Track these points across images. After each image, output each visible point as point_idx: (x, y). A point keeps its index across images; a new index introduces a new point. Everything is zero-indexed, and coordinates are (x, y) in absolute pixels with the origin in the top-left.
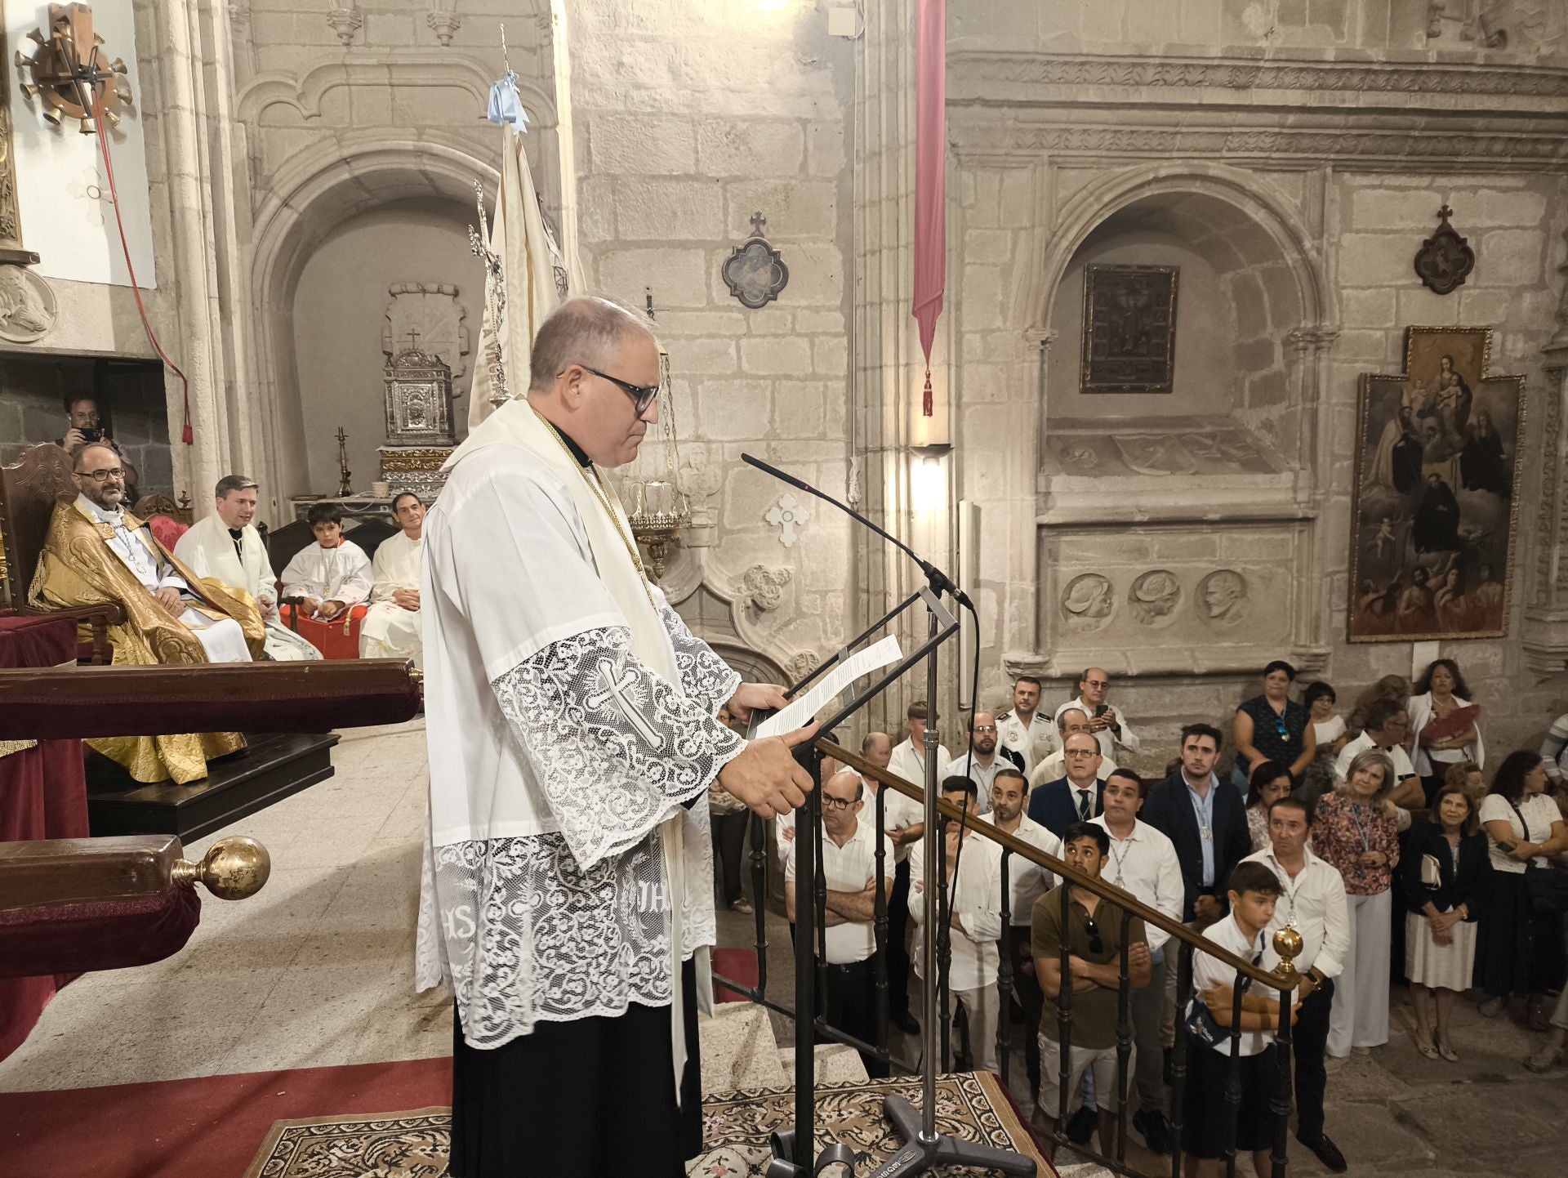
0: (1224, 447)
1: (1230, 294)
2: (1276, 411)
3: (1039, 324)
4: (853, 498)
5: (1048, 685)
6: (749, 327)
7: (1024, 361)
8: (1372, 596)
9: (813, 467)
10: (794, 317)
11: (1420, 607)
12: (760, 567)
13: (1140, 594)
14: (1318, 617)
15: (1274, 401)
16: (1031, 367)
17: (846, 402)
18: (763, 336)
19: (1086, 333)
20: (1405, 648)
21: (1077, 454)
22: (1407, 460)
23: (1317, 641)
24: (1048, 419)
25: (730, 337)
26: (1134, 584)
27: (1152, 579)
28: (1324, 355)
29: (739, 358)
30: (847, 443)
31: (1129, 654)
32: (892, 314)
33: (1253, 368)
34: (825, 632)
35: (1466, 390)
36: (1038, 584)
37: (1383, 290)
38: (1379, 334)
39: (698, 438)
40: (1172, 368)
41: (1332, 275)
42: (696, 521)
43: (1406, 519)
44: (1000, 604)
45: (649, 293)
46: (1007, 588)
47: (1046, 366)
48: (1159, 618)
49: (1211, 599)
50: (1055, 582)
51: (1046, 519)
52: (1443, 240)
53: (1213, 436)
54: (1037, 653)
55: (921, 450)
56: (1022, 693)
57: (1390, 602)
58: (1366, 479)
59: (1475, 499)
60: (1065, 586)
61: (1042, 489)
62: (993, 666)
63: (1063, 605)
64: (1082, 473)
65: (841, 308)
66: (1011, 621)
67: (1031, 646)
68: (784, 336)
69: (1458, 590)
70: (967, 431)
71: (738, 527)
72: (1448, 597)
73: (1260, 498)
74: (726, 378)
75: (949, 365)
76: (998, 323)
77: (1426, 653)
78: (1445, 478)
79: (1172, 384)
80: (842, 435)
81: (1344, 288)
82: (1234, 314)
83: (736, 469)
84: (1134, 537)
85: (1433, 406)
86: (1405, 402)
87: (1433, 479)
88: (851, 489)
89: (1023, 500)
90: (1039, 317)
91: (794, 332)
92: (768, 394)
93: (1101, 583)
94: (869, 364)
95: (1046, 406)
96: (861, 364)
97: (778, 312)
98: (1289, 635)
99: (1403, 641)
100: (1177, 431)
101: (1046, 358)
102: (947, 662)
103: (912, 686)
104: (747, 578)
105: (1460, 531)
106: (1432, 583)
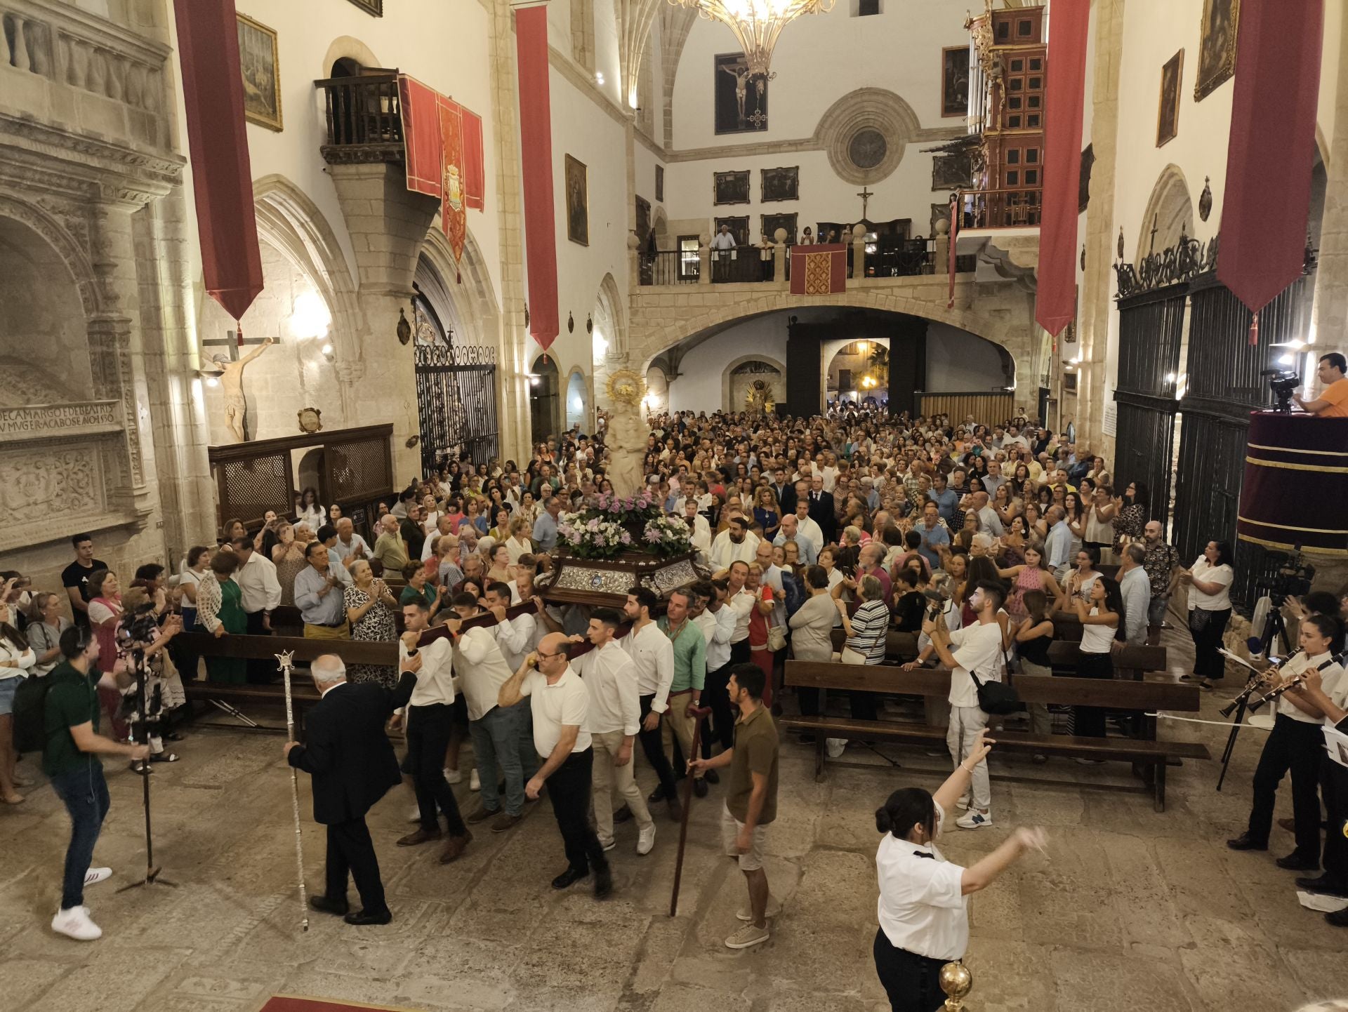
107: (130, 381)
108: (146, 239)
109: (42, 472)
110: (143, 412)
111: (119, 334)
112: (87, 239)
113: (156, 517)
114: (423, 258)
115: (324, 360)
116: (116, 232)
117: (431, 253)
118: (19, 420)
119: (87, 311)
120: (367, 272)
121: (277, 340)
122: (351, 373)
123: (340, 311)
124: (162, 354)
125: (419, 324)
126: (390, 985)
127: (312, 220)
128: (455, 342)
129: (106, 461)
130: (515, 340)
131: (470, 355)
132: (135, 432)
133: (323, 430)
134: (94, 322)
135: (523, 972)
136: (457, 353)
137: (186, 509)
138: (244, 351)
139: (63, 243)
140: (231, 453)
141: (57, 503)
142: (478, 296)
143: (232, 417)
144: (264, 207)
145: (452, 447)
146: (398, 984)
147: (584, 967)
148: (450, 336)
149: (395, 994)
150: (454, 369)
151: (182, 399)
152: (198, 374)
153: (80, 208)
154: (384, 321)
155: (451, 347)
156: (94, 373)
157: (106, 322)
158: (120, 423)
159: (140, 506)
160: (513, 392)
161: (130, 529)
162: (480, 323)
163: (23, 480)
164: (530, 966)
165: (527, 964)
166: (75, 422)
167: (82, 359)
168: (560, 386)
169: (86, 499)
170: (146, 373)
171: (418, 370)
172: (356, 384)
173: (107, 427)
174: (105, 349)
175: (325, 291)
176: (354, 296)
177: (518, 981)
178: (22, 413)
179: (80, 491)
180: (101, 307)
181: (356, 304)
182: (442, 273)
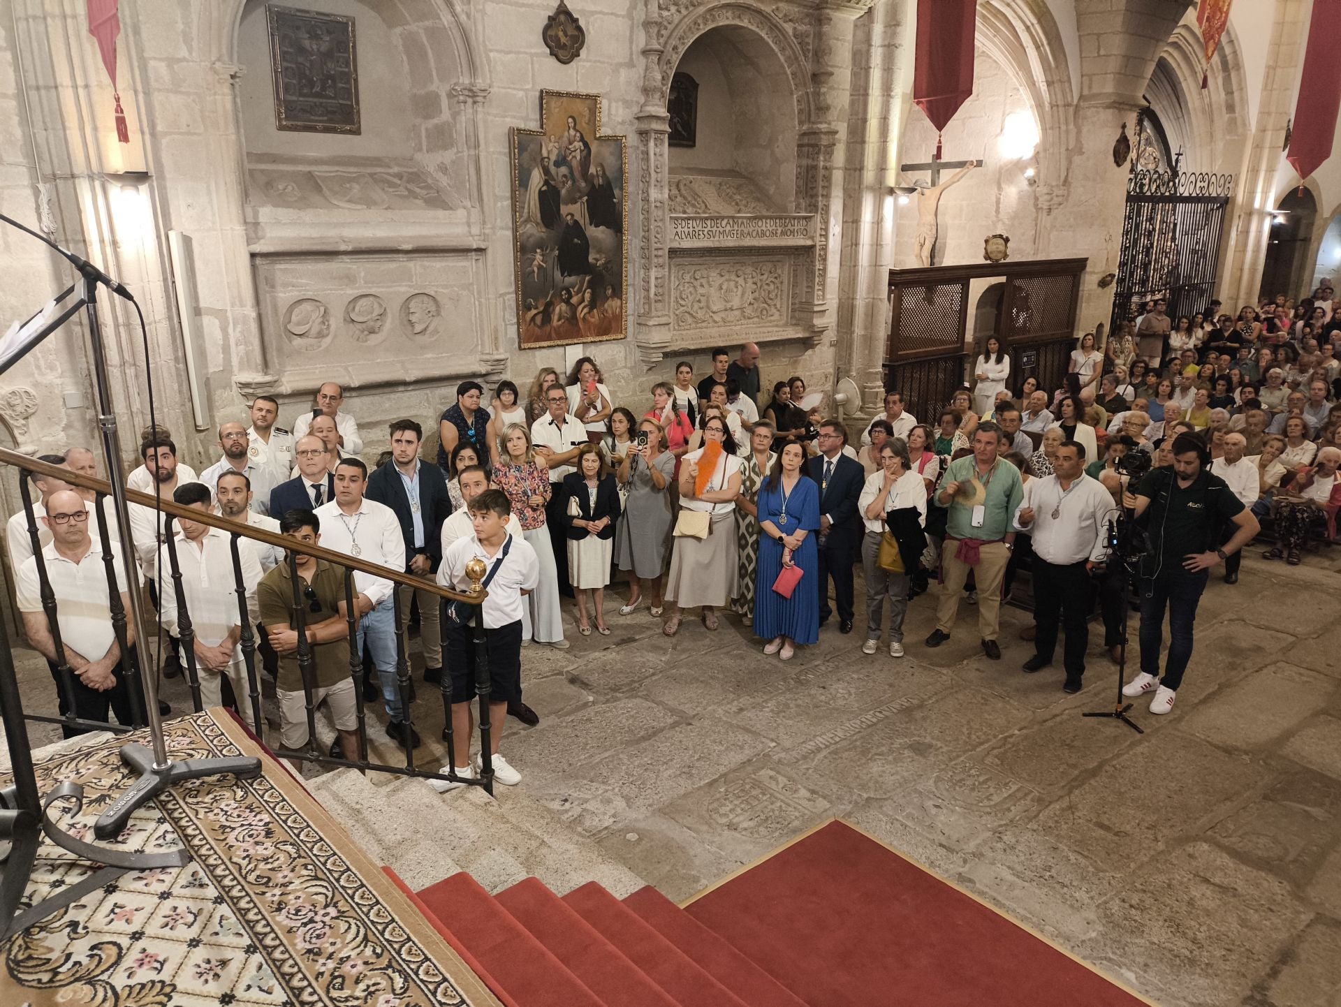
0: (409, 186)
1: (401, 48)
2: (447, 156)
3: (226, 58)
4: (49, 228)
7: (215, 94)
8: (534, 312)
11: (567, 319)
13: (353, 316)
14: (496, 330)
15: (446, 147)
16: (223, 99)
17: (20, 124)
19: (276, 72)
20: (561, 350)
21: (280, 187)
22: (550, 200)
23: (497, 349)
24: (248, 154)
26: (347, 308)
27: (363, 302)
28: (480, 109)
30: (29, 168)
31: (350, 369)
32: (60, 31)
33: (427, 117)
34: (38, 367)
35: (586, 145)
36: (259, 309)
37: (521, 56)
38: (521, 94)
40: (358, 112)
41: (481, 39)
43: (552, 250)
44: (224, 330)
46: (229, 314)
47: (238, 100)
48: (373, 336)
49: (413, 318)
50: (275, 307)
51: (258, 248)
52: (562, 17)
53: (399, 176)
54: (266, 374)
55: (116, 177)
56: (260, 410)
57: (546, 315)
58: (521, 216)
59: (598, 233)
60: (285, 311)
61: (250, 219)
62: (224, 388)
63: (286, 327)
64: (288, 205)
66: (237, 345)
67: (260, 367)
69: (593, 305)
70: (167, 160)
72: (586, 310)
73: (442, 231)
75: (136, 92)
76: (183, 52)
77: (574, 353)
78: (577, 217)
79: (359, 127)
80: (21, 159)
81: (491, 51)
82: (406, 67)
84: (342, 265)
85: (564, 158)
86: (545, 154)
87: (569, 217)
88: (45, 218)
89: (232, 229)
90: (224, 51)
93: (318, 307)
94: (41, 83)
95: (243, 140)
96: (32, 82)
98: (477, 345)
99: (558, 346)
100: (369, 170)
101: (237, 92)
102: (176, 386)
103: (142, 413)
105: (591, 259)
106: (574, 300)
107: (827, 196)
108: (864, 47)
109: (741, 281)
110: (835, 229)
111: (825, 146)
112: (811, 47)
113: (831, 335)
114: (1163, 66)
115: (1024, 185)
116: (838, 39)
117: (1174, 60)
118: (728, 228)
119: (801, 123)
120: (1091, 80)
121: (979, 163)
122: (1052, 199)
123: (1052, 128)
124: (861, 169)
125: (1142, 148)
126: (955, 857)
127: (1039, 22)
128: (1182, 168)
129: (795, 276)
130: (1264, 166)
131: (1199, 184)
132: (824, 248)
133: (1008, 260)
134: (804, 134)
135: (1115, 906)
136: (1183, 180)
137: (858, 331)
138: (945, 175)
139: (788, 52)
140: (911, 277)
141: (749, 311)
142: (1224, 109)
143: (922, 246)
144: (990, 12)
145: (1153, 292)
146: (965, 861)
147: (1199, 936)
148: (1177, 161)
149: (961, 870)
150: (1175, 199)
151: (873, 218)
152: (891, 191)
153: (807, 15)
154: (1101, 137)
155: (1175, 174)
156: (798, 187)
157: (815, 133)
158: (812, 238)
159: (818, 322)
160: (1246, 232)
161: (807, 343)
162: (1220, 145)
163: (724, 287)
164: (1127, 905)
165: (1123, 901)
166: (774, 234)
167: (789, 172)
168: (1315, 228)
169: (773, 310)
170: (844, 189)
171: (1130, 198)
172: (1054, 213)
173: (801, 242)
174: (810, 162)
175: (1039, 105)
176: (1071, 110)
177: (1106, 916)
178: (731, 222)
179: (770, 302)
180: (813, 119)
181: (1071, 119)
182: (1184, 85)
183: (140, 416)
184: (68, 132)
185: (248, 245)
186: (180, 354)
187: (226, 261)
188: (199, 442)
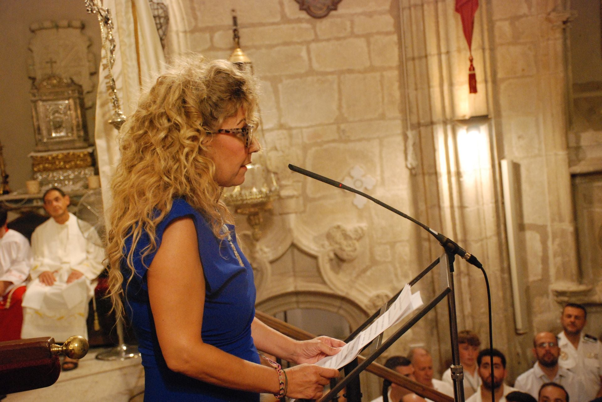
3: (560, 8)
4: (411, 164)
5: (594, 309)
6: (316, 35)
7: (548, 39)
9: (376, 143)
10: (352, 22)
12: (338, 227)
16: (555, 43)
17: (399, 87)
18: (328, 40)
24: (575, 85)
25: (301, 43)
29: (310, 59)
30: (403, 120)
32: (433, 13)
34: (396, 275)
36: (576, 224)
39: (281, 126)
42: (284, 193)
44: (544, 243)
45: (234, 14)
46: (549, 229)
47: (568, 42)
50: (591, 222)
51: (578, 169)
54: (580, 283)
55: (464, 121)
56: (569, 316)
61: (573, 144)
62: (542, 295)
65: (390, 11)
66: (555, 256)
67: (575, 277)
68: (345, 38)
70: (503, 101)
71: (319, 195)
74: (300, 76)
75: (483, 50)
76: (524, 10)
80: (397, 114)
83: (314, 149)
89: (556, 155)
91: (353, 35)
92: (335, 86)
94: (416, 55)
95: (571, 75)
96: (410, 55)
97: (339, 20)
101: (568, 35)
102: (501, 294)
104: (329, 236)
183: (470, 319)
184: (432, 90)
185: (570, 166)
186: (505, 265)
187: (549, 183)
188: (518, 345)
